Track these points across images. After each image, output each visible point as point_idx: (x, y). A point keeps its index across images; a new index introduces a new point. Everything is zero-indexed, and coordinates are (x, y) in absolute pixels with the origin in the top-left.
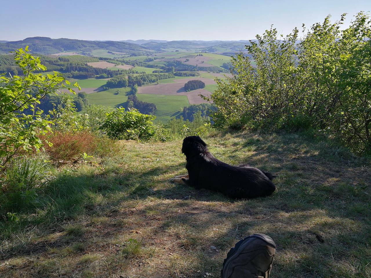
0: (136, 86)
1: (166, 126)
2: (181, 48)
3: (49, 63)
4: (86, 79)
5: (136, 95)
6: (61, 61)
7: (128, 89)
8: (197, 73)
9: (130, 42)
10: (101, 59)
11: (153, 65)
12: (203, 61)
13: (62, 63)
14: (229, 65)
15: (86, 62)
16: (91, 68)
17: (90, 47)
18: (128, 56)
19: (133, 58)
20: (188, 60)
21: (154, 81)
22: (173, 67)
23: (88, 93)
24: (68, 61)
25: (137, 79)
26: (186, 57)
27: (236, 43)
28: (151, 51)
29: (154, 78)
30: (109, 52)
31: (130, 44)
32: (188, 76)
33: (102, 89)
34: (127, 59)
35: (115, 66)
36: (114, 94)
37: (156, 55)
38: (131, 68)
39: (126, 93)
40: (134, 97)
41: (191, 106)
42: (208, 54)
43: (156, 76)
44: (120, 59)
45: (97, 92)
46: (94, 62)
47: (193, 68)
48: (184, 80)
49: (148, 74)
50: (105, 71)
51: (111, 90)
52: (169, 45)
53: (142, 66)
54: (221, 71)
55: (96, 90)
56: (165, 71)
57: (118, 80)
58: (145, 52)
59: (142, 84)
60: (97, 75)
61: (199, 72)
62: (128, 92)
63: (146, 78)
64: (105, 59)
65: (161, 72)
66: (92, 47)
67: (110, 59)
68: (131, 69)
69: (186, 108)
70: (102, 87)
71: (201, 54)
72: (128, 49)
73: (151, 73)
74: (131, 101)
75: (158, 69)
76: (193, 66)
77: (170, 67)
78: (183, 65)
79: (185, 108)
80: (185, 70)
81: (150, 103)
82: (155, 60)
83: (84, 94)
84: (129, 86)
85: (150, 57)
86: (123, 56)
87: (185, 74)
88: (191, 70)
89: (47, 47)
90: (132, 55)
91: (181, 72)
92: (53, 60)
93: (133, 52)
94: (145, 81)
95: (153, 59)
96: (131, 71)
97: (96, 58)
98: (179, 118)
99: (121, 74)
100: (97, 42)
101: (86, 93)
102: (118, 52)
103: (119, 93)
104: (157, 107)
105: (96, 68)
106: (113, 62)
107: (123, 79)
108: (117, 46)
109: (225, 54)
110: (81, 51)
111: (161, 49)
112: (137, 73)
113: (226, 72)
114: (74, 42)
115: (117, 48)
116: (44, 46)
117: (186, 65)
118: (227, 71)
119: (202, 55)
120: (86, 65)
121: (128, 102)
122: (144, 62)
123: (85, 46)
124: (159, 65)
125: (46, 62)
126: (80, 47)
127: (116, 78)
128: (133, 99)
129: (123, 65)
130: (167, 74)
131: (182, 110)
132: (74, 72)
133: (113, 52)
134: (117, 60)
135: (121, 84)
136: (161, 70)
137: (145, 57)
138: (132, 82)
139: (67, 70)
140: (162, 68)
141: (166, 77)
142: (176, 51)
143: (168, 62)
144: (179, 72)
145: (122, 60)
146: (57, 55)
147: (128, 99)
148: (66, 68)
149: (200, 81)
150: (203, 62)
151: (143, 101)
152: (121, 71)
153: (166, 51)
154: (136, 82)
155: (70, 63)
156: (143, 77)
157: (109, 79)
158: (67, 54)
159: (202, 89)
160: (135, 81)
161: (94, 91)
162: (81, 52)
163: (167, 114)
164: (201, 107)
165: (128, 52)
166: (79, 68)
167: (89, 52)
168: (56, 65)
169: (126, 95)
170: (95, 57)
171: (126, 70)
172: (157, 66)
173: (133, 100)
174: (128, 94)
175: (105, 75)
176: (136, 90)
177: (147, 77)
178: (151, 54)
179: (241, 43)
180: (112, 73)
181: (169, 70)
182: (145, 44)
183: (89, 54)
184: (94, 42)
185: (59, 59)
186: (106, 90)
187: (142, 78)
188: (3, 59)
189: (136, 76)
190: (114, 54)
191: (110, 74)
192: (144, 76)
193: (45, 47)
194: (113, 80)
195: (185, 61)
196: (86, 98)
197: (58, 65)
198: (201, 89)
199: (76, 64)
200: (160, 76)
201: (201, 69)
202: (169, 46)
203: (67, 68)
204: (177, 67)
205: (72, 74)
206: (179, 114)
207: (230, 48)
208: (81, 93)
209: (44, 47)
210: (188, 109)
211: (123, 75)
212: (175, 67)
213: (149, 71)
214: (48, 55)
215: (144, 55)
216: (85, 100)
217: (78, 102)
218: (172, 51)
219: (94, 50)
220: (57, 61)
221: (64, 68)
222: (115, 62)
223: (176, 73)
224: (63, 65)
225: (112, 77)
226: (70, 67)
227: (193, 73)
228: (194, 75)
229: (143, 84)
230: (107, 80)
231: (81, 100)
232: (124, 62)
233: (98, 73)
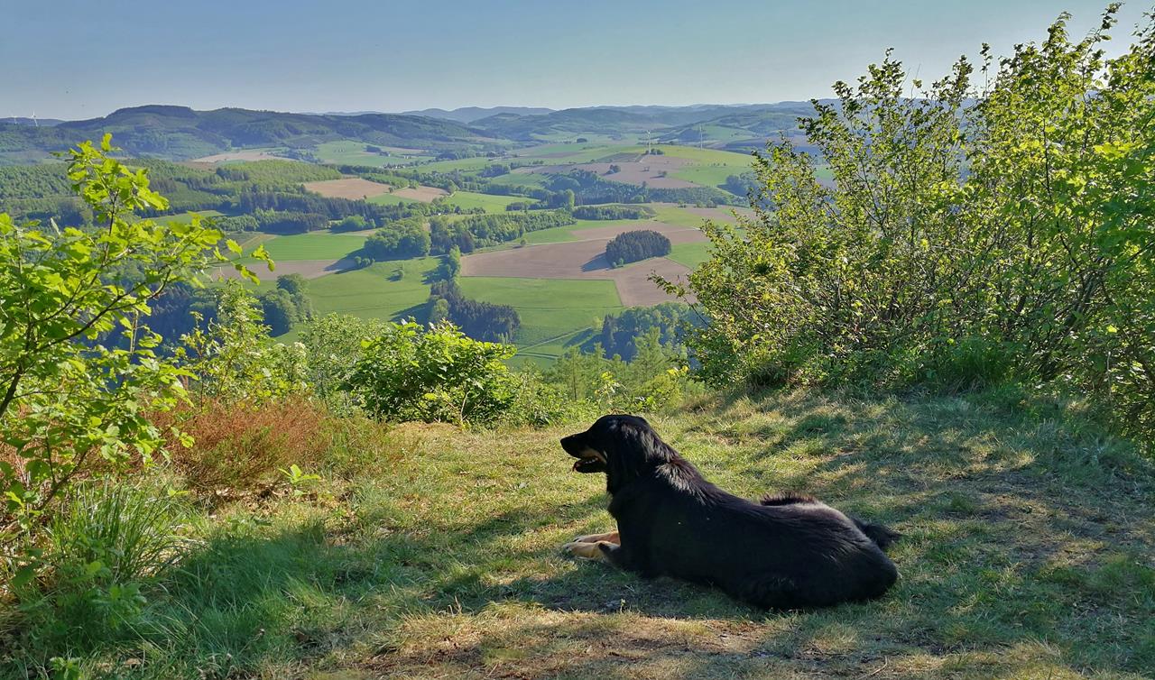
0: (456, 253)
1: (551, 375)
2: (596, 132)
3: (189, 187)
4: (303, 235)
5: (457, 281)
6: (223, 178)
7: (432, 263)
8: (646, 209)
9: (437, 117)
10: (346, 170)
11: (507, 186)
12: (663, 170)
13: (227, 184)
14: (746, 181)
15: (301, 180)
16: (316, 201)
17: (314, 135)
18: (430, 161)
19: (446, 167)
20: (616, 169)
21: (510, 237)
22: (569, 190)
23: (308, 278)
24: (246, 179)
25: (458, 231)
26: (609, 159)
27: (768, 112)
28: (500, 142)
29: (511, 227)
30: (370, 150)
31: (434, 122)
32: (619, 218)
33: (352, 263)
34: (426, 170)
35: (391, 190)
36: (389, 279)
37: (516, 156)
38: (439, 197)
39: (425, 274)
40: (451, 287)
41: (628, 312)
42: (678, 147)
43: (516, 219)
44: (404, 170)
45: (338, 273)
46: (325, 179)
47: (632, 195)
48: (605, 232)
49: (493, 216)
50: (358, 208)
51: (376, 265)
52: (558, 123)
53: (472, 189)
54: (722, 202)
55: (332, 267)
56: (546, 203)
57: (399, 236)
58: (482, 147)
59: (474, 245)
60: (336, 222)
61: (653, 205)
62: (430, 273)
63: (487, 229)
64: (359, 171)
65: (534, 207)
66: (317, 132)
67: (375, 170)
68: (441, 200)
69: (611, 318)
70: (352, 256)
71: (656, 148)
72: (431, 137)
73: (501, 210)
74: (440, 298)
75: (523, 200)
76: (632, 187)
77: (562, 192)
78: (602, 184)
79: (608, 318)
80: (608, 200)
81: (500, 304)
82: (512, 172)
83: (296, 281)
84: (432, 253)
85: (497, 161)
86: (415, 159)
87: (608, 212)
88: (627, 201)
89: (180, 135)
90: (441, 157)
91: (594, 206)
92: (200, 177)
93: (444, 146)
94: (484, 238)
95: (506, 169)
96: (439, 206)
97: (332, 167)
98: (592, 350)
99: (409, 215)
100: (332, 119)
101: (304, 277)
102: (399, 147)
103: (404, 274)
104: (520, 318)
105: (332, 199)
106: (384, 177)
107: (417, 231)
108: (395, 129)
109: (732, 147)
110: (284, 145)
111: (532, 135)
112: (457, 211)
113: (737, 203)
114: (263, 120)
115: (395, 134)
116: (173, 132)
117: (610, 184)
118: (740, 200)
119: (659, 153)
120: (302, 189)
121: (432, 303)
122: (479, 178)
123: (296, 132)
124: (526, 186)
125: (177, 183)
126: (280, 136)
127: (395, 228)
128: (446, 293)
129: (415, 188)
130: (550, 213)
131: (600, 324)
132: (265, 211)
133: (384, 149)
134: (397, 174)
135: (408, 249)
136: (534, 201)
137: (483, 162)
138: (444, 240)
139: (244, 208)
140: (536, 194)
141: (547, 224)
142: (579, 141)
143: (555, 176)
144: (588, 206)
145: (411, 171)
146: (211, 159)
147: (432, 293)
148: (239, 201)
149: (655, 233)
150: (665, 173)
151: (479, 300)
152: (409, 207)
153: (546, 142)
154: (455, 240)
155: (252, 186)
156: (477, 223)
157: (372, 233)
158: (239, 158)
159: (663, 259)
160: (452, 238)
161: (327, 269)
162: (284, 149)
163: (552, 340)
164: (658, 314)
165: (428, 148)
166: (278, 198)
167: (309, 151)
168: (208, 191)
169: (427, 282)
170: (327, 166)
171: (423, 205)
172: (519, 190)
173: (447, 297)
174: (431, 278)
175: (358, 219)
176: (454, 266)
177: (490, 224)
178: (501, 152)
179: (783, 111)
180: (382, 214)
181: (557, 202)
182: (482, 122)
183: (309, 157)
184: (324, 117)
185: (219, 172)
186: (363, 266)
187: (473, 229)
188: (47, 175)
189: (456, 223)
190: (386, 154)
191: (375, 215)
192: (479, 220)
193: (175, 135)
194: (384, 234)
195: (609, 173)
196: (303, 292)
197: (217, 192)
198: (657, 259)
199: (271, 188)
200: (529, 220)
201: (659, 195)
202: (556, 125)
203: (244, 201)
204: (583, 192)
205: (257, 219)
206: (589, 339)
207: (749, 129)
208: (288, 277)
209: (170, 135)
210: (619, 322)
211: (417, 220)
212: (576, 189)
213: (495, 206)
214: (183, 161)
215: (478, 155)
216: (300, 299)
217: (278, 304)
218: (566, 143)
219: (325, 142)
220: (211, 181)
221: (234, 201)
222: (391, 178)
223: (579, 210)
224: (230, 192)
225: (380, 225)
226: (252, 198)
227: (632, 208)
228: (634, 216)
229: (478, 246)
230: (366, 234)
231: (287, 300)
232: (416, 177)
233: (338, 215)
